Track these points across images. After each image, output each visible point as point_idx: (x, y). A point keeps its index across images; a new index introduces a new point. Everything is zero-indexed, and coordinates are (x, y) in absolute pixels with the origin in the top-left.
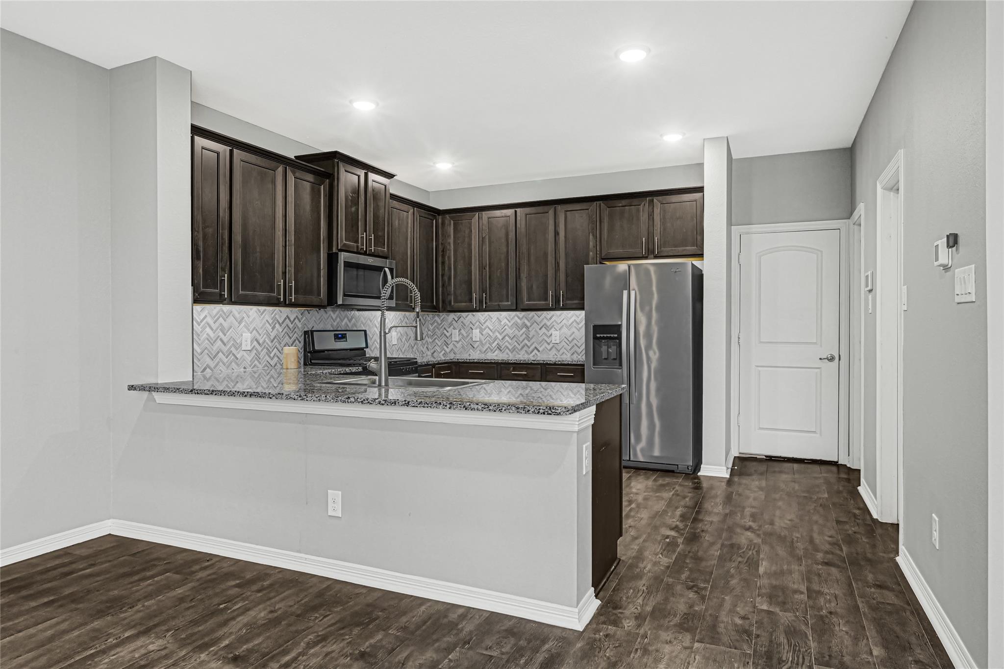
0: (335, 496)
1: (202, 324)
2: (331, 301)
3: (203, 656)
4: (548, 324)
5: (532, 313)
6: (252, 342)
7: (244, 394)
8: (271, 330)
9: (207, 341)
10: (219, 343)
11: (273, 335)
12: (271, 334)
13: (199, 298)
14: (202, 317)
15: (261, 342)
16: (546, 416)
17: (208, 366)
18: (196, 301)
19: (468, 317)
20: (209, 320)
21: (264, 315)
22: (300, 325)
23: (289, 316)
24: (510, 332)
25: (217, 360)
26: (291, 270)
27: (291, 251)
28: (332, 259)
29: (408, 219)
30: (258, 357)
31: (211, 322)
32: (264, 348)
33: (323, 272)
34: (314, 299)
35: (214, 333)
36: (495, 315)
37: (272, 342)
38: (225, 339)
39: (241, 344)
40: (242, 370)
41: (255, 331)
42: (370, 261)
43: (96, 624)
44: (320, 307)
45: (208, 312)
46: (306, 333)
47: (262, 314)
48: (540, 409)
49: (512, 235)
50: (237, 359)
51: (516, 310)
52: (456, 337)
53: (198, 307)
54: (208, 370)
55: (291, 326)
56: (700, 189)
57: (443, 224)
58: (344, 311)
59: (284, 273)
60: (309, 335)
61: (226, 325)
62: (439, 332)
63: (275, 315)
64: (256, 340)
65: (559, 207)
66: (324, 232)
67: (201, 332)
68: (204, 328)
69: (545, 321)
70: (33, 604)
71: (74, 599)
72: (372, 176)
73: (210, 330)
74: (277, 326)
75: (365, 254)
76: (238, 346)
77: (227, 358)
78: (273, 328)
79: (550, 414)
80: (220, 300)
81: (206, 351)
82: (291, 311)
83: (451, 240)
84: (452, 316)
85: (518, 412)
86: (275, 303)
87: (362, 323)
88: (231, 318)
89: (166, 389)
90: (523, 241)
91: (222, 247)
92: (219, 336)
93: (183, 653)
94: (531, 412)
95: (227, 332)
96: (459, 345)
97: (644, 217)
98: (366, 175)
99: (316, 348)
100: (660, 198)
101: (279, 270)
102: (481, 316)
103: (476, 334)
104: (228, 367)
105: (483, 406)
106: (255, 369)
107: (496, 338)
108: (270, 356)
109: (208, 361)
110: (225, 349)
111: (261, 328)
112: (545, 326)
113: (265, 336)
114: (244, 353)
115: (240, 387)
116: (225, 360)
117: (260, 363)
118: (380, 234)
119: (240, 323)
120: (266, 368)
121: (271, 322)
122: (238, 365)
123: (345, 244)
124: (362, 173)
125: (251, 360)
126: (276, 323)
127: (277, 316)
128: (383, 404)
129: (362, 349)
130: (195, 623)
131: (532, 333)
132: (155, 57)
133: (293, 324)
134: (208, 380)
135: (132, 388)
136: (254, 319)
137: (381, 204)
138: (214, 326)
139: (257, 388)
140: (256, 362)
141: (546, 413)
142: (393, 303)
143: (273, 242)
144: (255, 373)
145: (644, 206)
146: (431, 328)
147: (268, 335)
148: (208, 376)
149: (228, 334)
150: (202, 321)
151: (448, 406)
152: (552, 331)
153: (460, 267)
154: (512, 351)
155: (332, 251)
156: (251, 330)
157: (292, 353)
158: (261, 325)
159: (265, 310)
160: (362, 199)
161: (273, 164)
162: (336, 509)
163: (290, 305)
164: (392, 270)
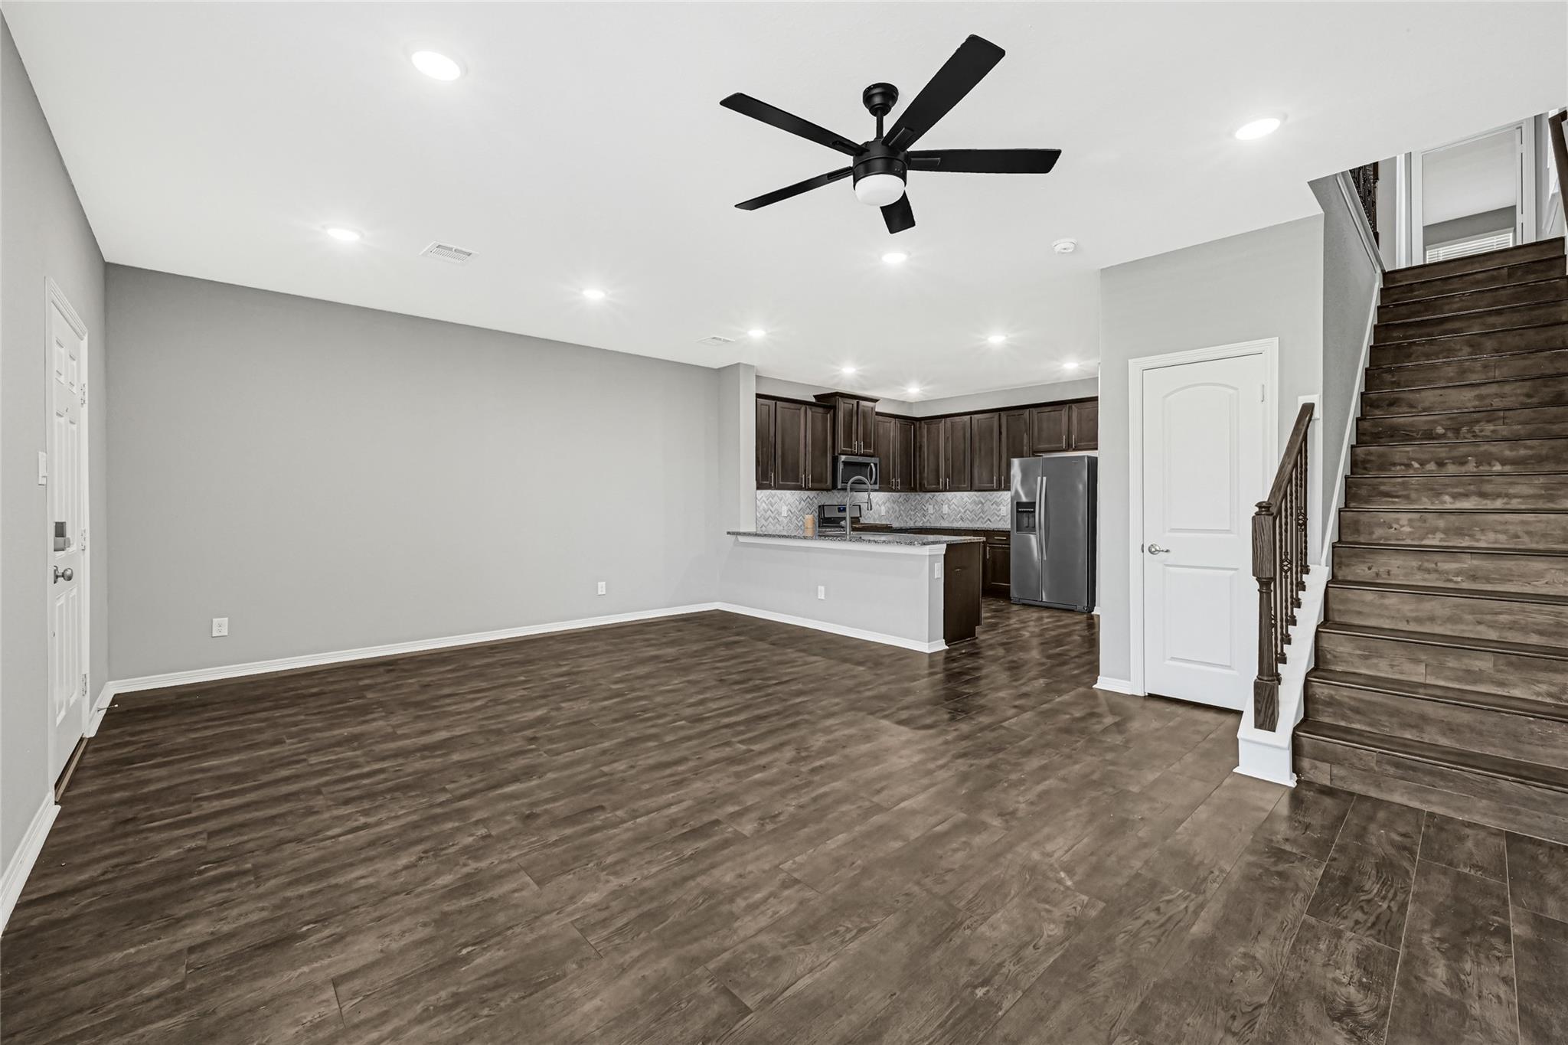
0: (821, 589)
1: (761, 501)
2: (834, 487)
4: (998, 501)
5: (987, 493)
6: (788, 511)
7: (779, 536)
9: (763, 511)
10: (770, 512)
11: (799, 507)
13: (759, 487)
14: (761, 497)
15: (793, 512)
17: (764, 524)
18: (758, 488)
19: (940, 496)
20: (764, 498)
22: (816, 501)
23: (809, 496)
24: (969, 506)
25: (768, 521)
26: (809, 468)
27: (809, 457)
28: (835, 460)
29: (893, 427)
30: (790, 517)
31: (765, 500)
32: (794, 515)
33: (829, 469)
34: (824, 487)
35: (767, 506)
36: (959, 494)
37: (799, 511)
38: (773, 510)
39: (782, 512)
40: (783, 527)
41: (789, 505)
42: (861, 459)
44: (827, 490)
45: (763, 494)
46: (820, 507)
47: (793, 495)
49: (968, 435)
50: (779, 521)
51: (971, 490)
52: (931, 511)
53: (759, 492)
55: (810, 502)
56: (1096, 399)
57: (920, 427)
59: (805, 470)
60: (821, 508)
61: (773, 501)
62: (919, 507)
63: (800, 495)
64: (790, 510)
65: (1002, 413)
66: (830, 443)
67: (760, 505)
68: (761, 503)
69: (996, 499)
72: (863, 403)
73: (765, 504)
74: (802, 502)
75: (857, 455)
76: (779, 514)
78: (800, 503)
80: (769, 487)
81: (763, 516)
82: (810, 493)
83: (925, 440)
84: (929, 495)
86: (800, 488)
87: (858, 500)
88: (776, 498)
89: (745, 534)
90: (976, 439)
91: (771, 458)
92: (769, 508)
96: (933, 517)
97: (1065, 419)
98: (858, 403)
99: (825, 516)
100: (1077, 405)
101: (802, 470)
102: (949, 495)
103: (945, 509)
104: (774, 527)
106: (789, 528)
107: (960, 512)
108: (797, 520)
109: (763, 522)
110: (772, 515)
111: (793, 503)
112: (996, 503)
113: (795, 508)
114: (783, 516)
116: (773, 521)
117: (791, 520)
118: (867, 440)
119: (781, 500)
120: (795, 527)
121: (798, 499)
122: (780, 524)
123: (843, 450)
124: (855, 402)
125: (787, 522)
126: (801, 500)
127: (802, 496)
129: (858, 518)
131: (986, 508)
132: (739, 364)
133: (812, 501)
134: (765, 529)
135: (729, 533)
136: (789, 498)
137: (869, 421)
138: (767, 502)
140: (790, 524)
142: (877, 487)
143: (798, 452)
145: (1064, 412)
146: (914, 504)
147: (797, 508)
148: (765, 527)
149: (774, 506)
150: (761, 499)
152: (1001, 507)
153: (932, 458)
154: (971, 521)
155: (835, 455)
156: (787, 504)
157: (810, 519)
158: (793, 501)
159: (795, 493)
160: (855, 419)
161: (798, 406)
162: (822, 596)
163: (809, 489)
164: (876, 465)
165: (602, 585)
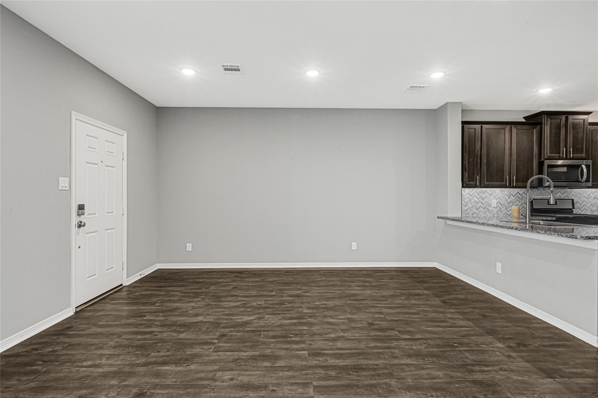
0: (499, 265)
1: (472, 196)
3: (436, 298)
6: (497, 204)
7: (493, 225)
8: (508, 199)
9: (474, 203)
10: (480, 204)
11: (509, 201)
12: (508, 200)
13: (465, 185)
14: (472, 193)
15: (502, 204)
16: (570, 239)
17: (475, 213)
18: (463, 187)
21: (504, 192)
23: (519, 192)
25: (479, 210)
26: (514, 171)
27: (514, 162)
28: (541, 164)
30: (500, 210)
31: (476, 195)
32: (504, 206)
33: (535, 171)
35: (478, 199)
37: (509, 204)
38: (483, 202)
39: (491, 204)
40: (492, 215)
41: (499, 199)
42: (570, 163)
43: (416, 284)
45: (470, 191)
47: (502, 192)
48: (567, 235)
50: (489, 210)
53: (465, 189)
54: (475, 214)
55: (520, 197)
58: (558, 189)
59: (509, 174)
60: (531, 201)
61: (483, 196)
63: (510, 192)
64: (499, 203)
66: (536, 151)
67: (472, 199)
68: (473, 198)
70: (405, 276)
71: (415, 278)
72: (571, 117)
73: (476, 198)
74: (512, 196)
75: (565, 159)
76: (490, 205)
77: (484, 210)
78: (509, 198)
79: (572, 238)
80: (475, 186)
81: (474, 207)
82: (520, 190)
85: (558, 236)
87: (573, 195)
88: (486, 194)
89: (452, 219)
91: (477, 166)
92: (480, 201)
93: (432, 296)
94: (563, 236)
95: (484, 199)
98: (567, 117)
99: (534, 207)
101: (506, 172)
104: (484, 214)
105: (544, 232)
106: (499, 215)
108: (507, 210)
109: (475, 210)
110: (483, 206)
111: (503, 197)
113: (505, 201)
114: (493, 208)
115: (491, 222)
116: (483, 211)
117: (501, 213)
118: (579, 146)
119: (491, 195)
120: (505, 215)
121: (508, 195)
122: (490, 213)
123: (549, 156)
124: (563, 117)
125: (497, 211)
126: (511, 195)
127: (512, 192)
128: (508, 229)
129: (571, 209)
130: (441, 292)
133: (522, 196)
134: (475, 218)
135: (438, 218)
136: (498, 194)
137: (580, 131)
138: (478, 197)
139: (500, 224)
140: (499, 212)
141: (570, 237)
142: (589, 184)
143: (503, 160)
144: (499, 217)
147: (506, 201)
148: (475, 217)
149: (485, 200)
150: (472, 195)
151: (531, 231)
155: (541, 160)
156: (497, 198)
157: (515, 209)
158: (502, 196)
159: (504, 190)
160: (563, 131)
161: (504, 126)
162: (499, 270)
163: (514, 187)
164: (588, 167)
165: (354, 244)
